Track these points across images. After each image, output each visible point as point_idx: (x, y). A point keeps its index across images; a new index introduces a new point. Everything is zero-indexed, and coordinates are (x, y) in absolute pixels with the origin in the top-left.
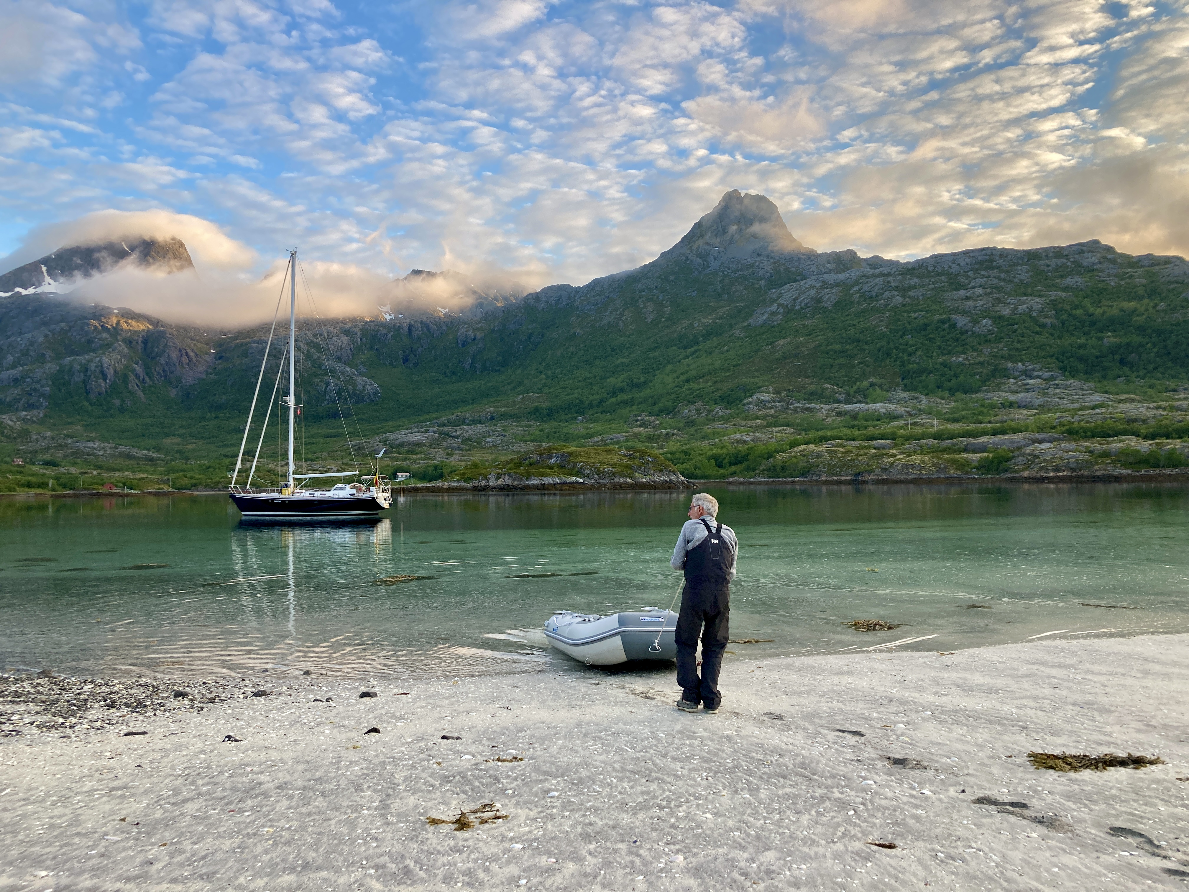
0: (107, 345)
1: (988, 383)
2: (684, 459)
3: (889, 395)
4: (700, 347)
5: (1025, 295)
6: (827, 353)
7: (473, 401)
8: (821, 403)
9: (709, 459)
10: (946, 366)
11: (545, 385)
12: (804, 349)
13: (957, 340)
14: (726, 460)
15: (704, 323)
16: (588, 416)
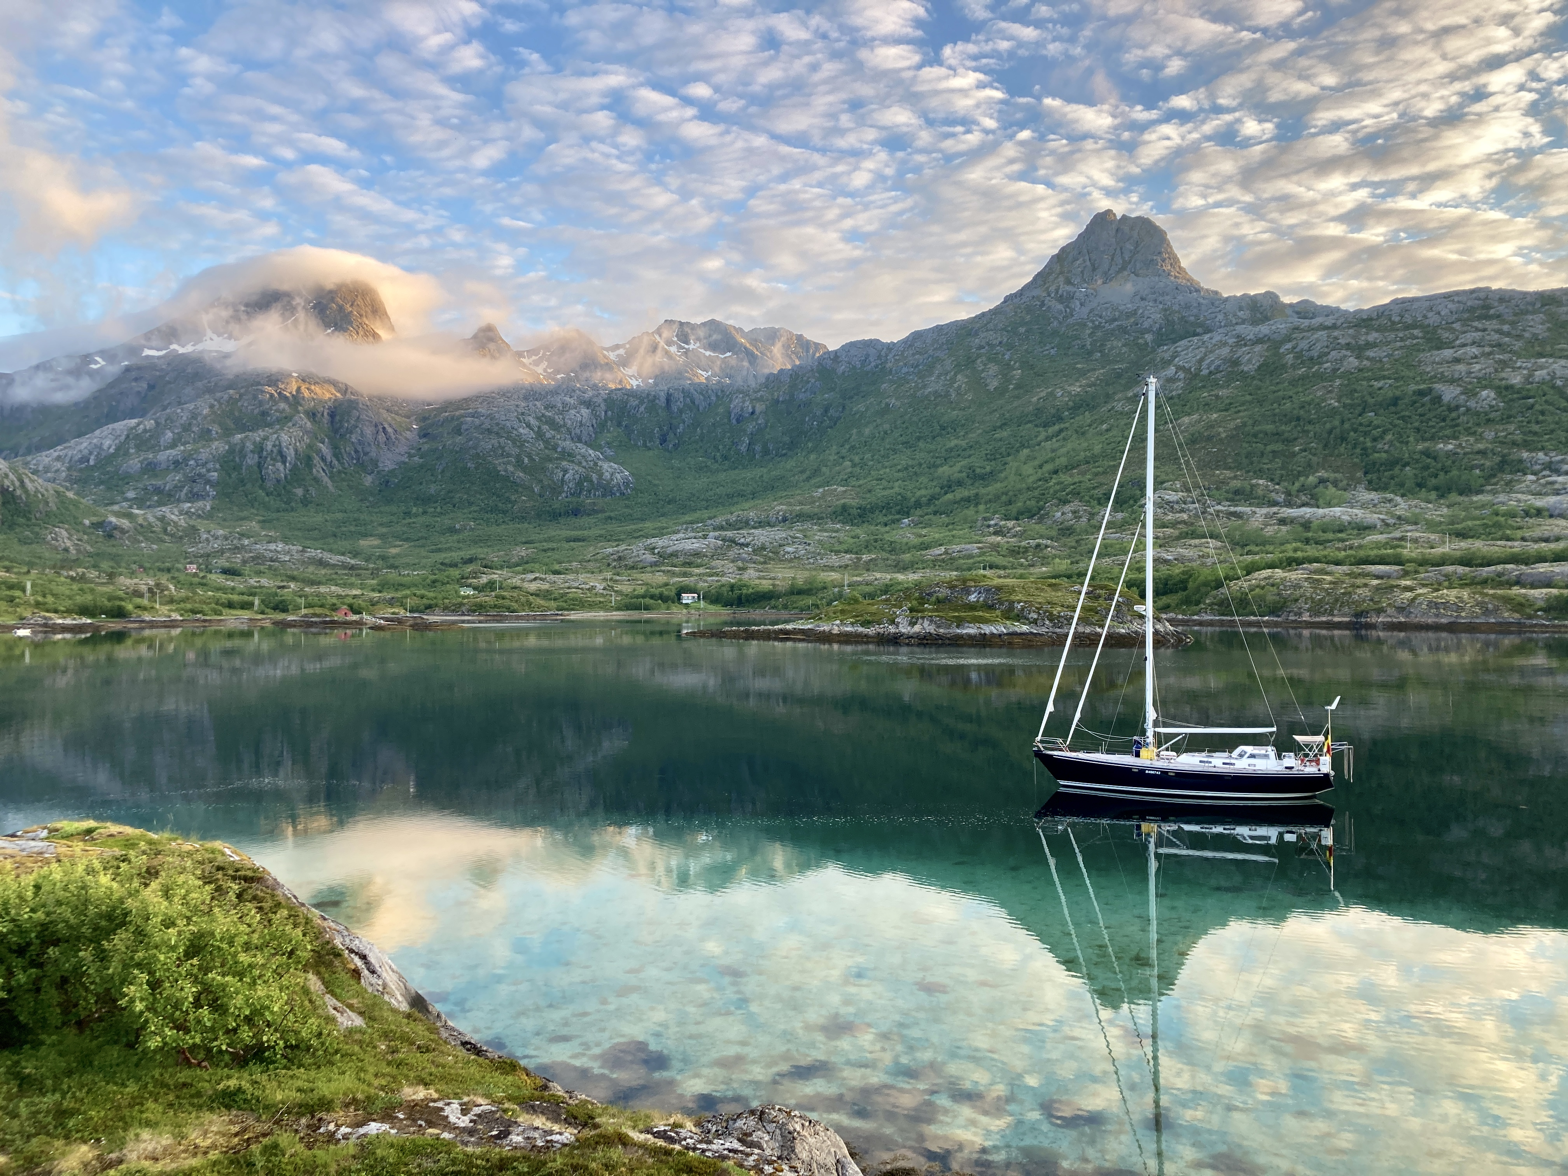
0: (286, 418)
1: (1494, 480)
3: (1348, 495)
4: (1067, 425)
5: (1541, 355)
6: (1255, 436)
7: (754, 495)
8: (1250, 505)
10: (1428, 456)
11: (852, 475)
12: (1221, 430)
13: (1444, 420)
15: (1070, 393)
16: (916, 519)
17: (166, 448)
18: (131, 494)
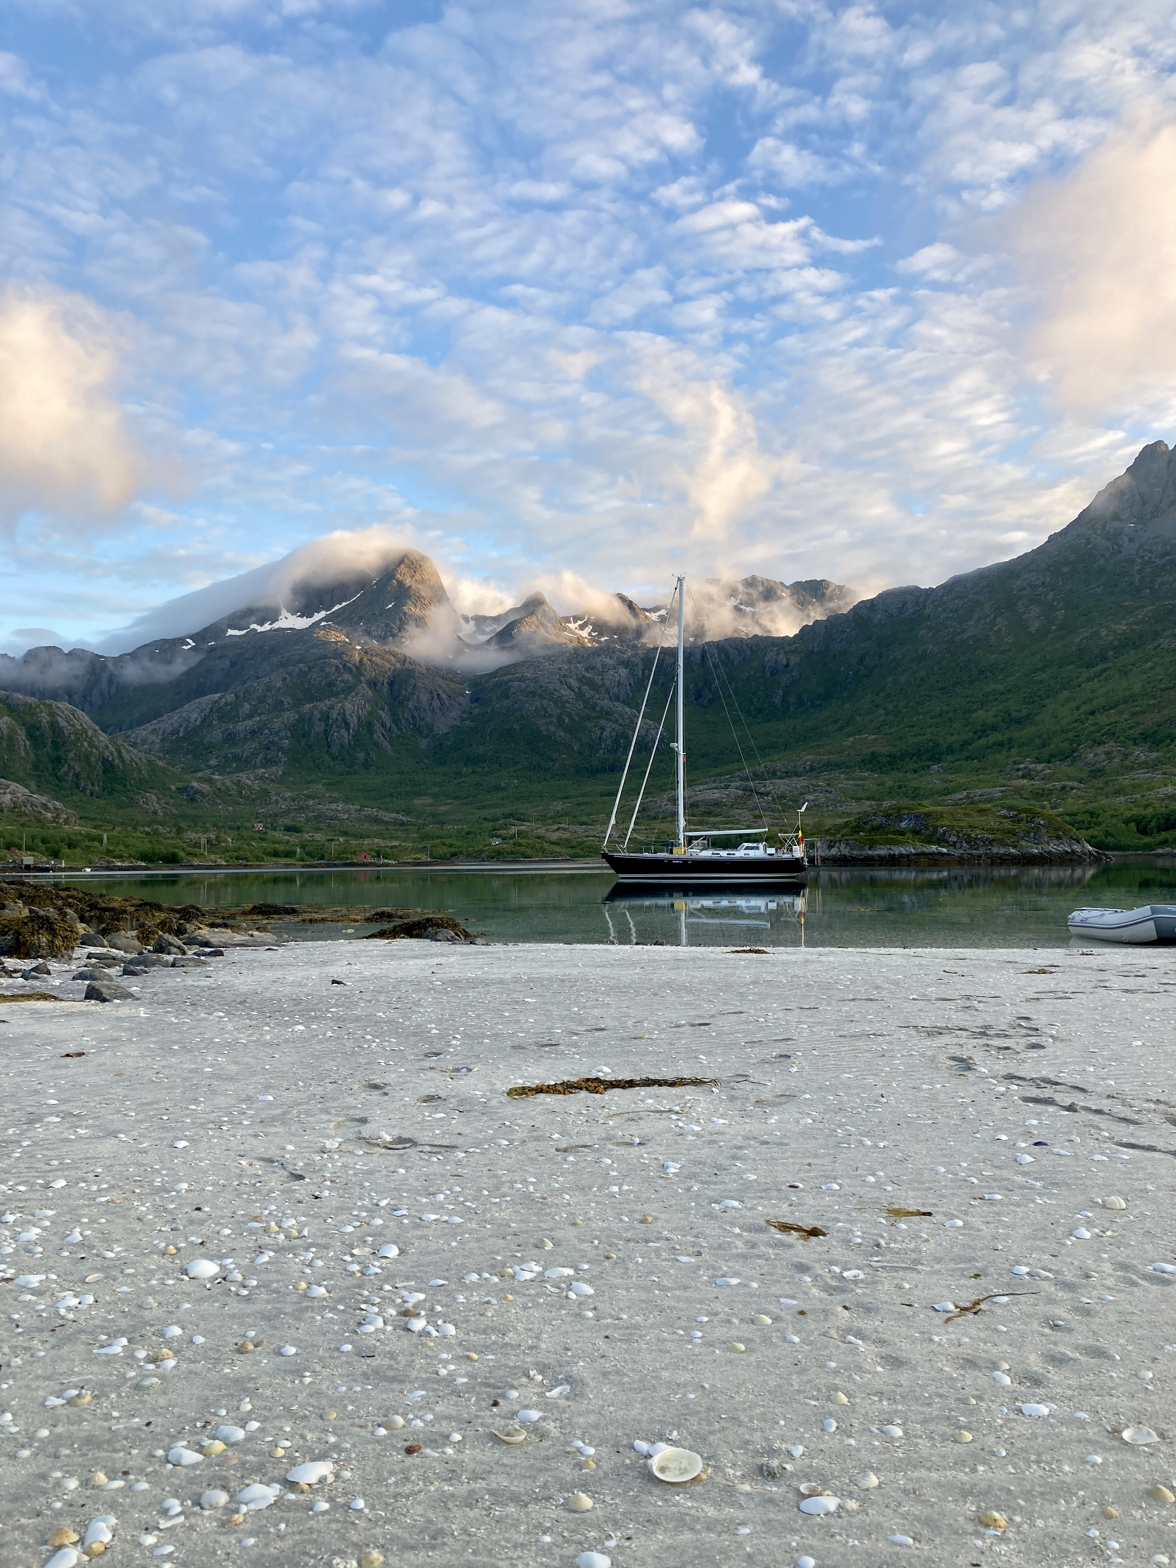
0: (350, 688)
2: (1090, 823)
4: (1110, 665)
7: (786, 746)
9: (1127, 822)
11: (884, 723)
14: (1153, 824)
15: (1115, 631)
16: (946, 765)
17: (244, 720)
18: (213, 762)
